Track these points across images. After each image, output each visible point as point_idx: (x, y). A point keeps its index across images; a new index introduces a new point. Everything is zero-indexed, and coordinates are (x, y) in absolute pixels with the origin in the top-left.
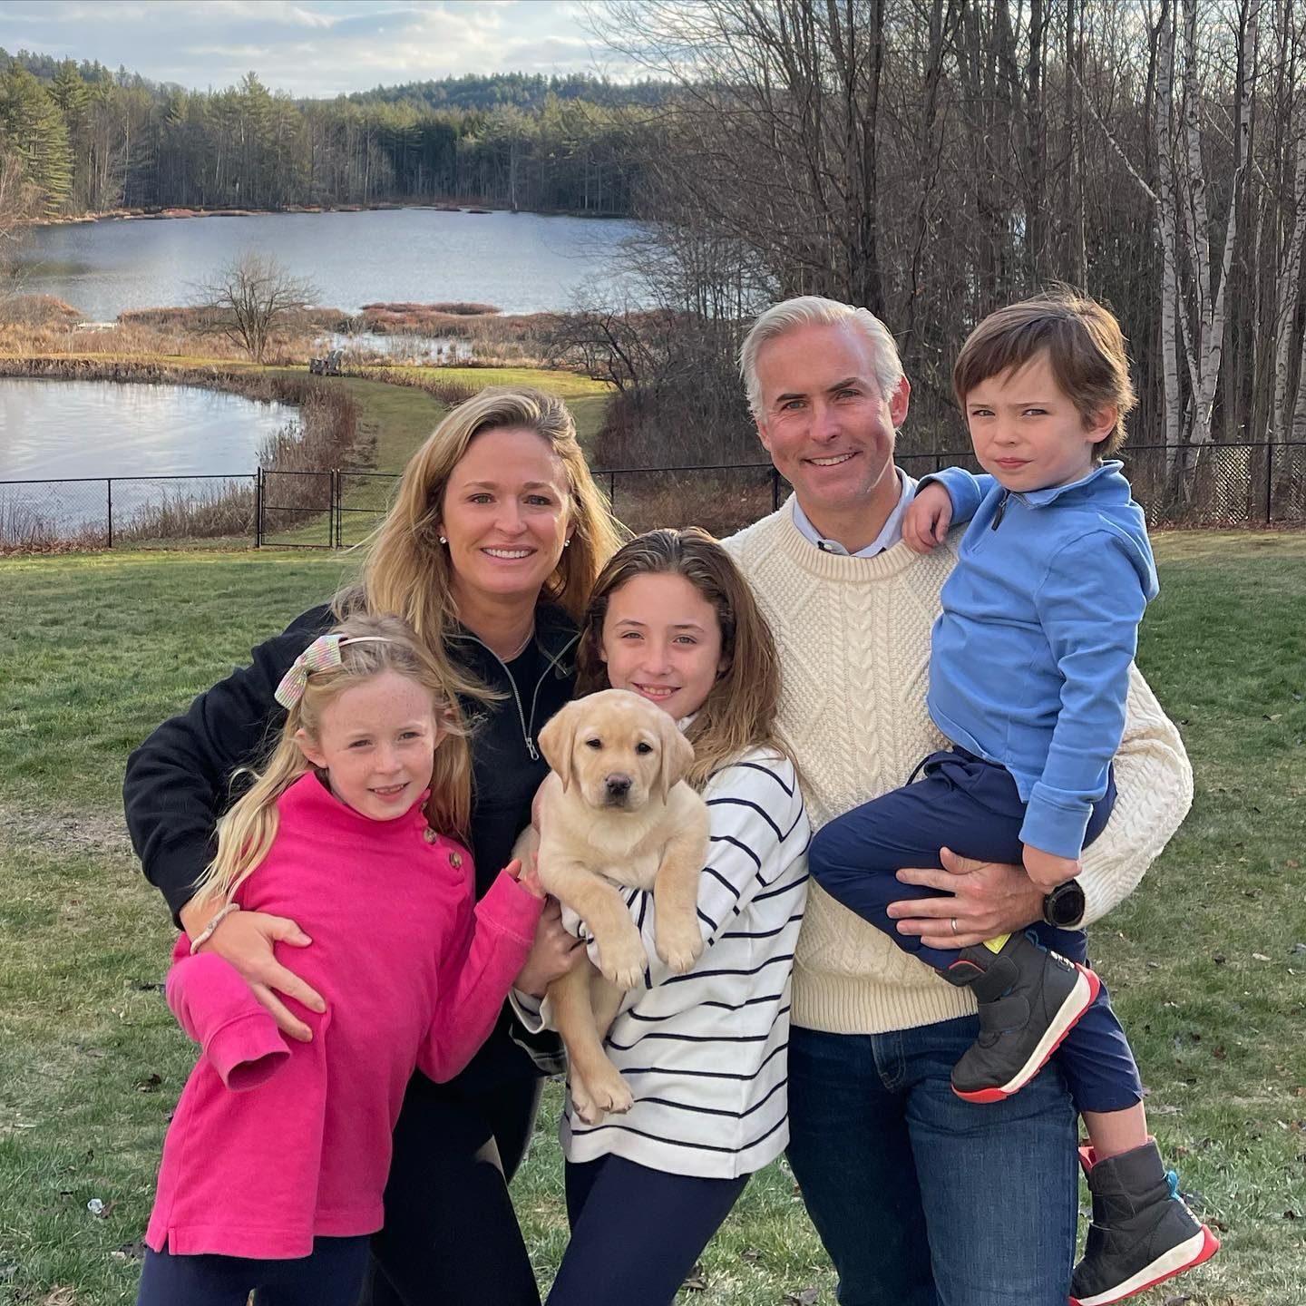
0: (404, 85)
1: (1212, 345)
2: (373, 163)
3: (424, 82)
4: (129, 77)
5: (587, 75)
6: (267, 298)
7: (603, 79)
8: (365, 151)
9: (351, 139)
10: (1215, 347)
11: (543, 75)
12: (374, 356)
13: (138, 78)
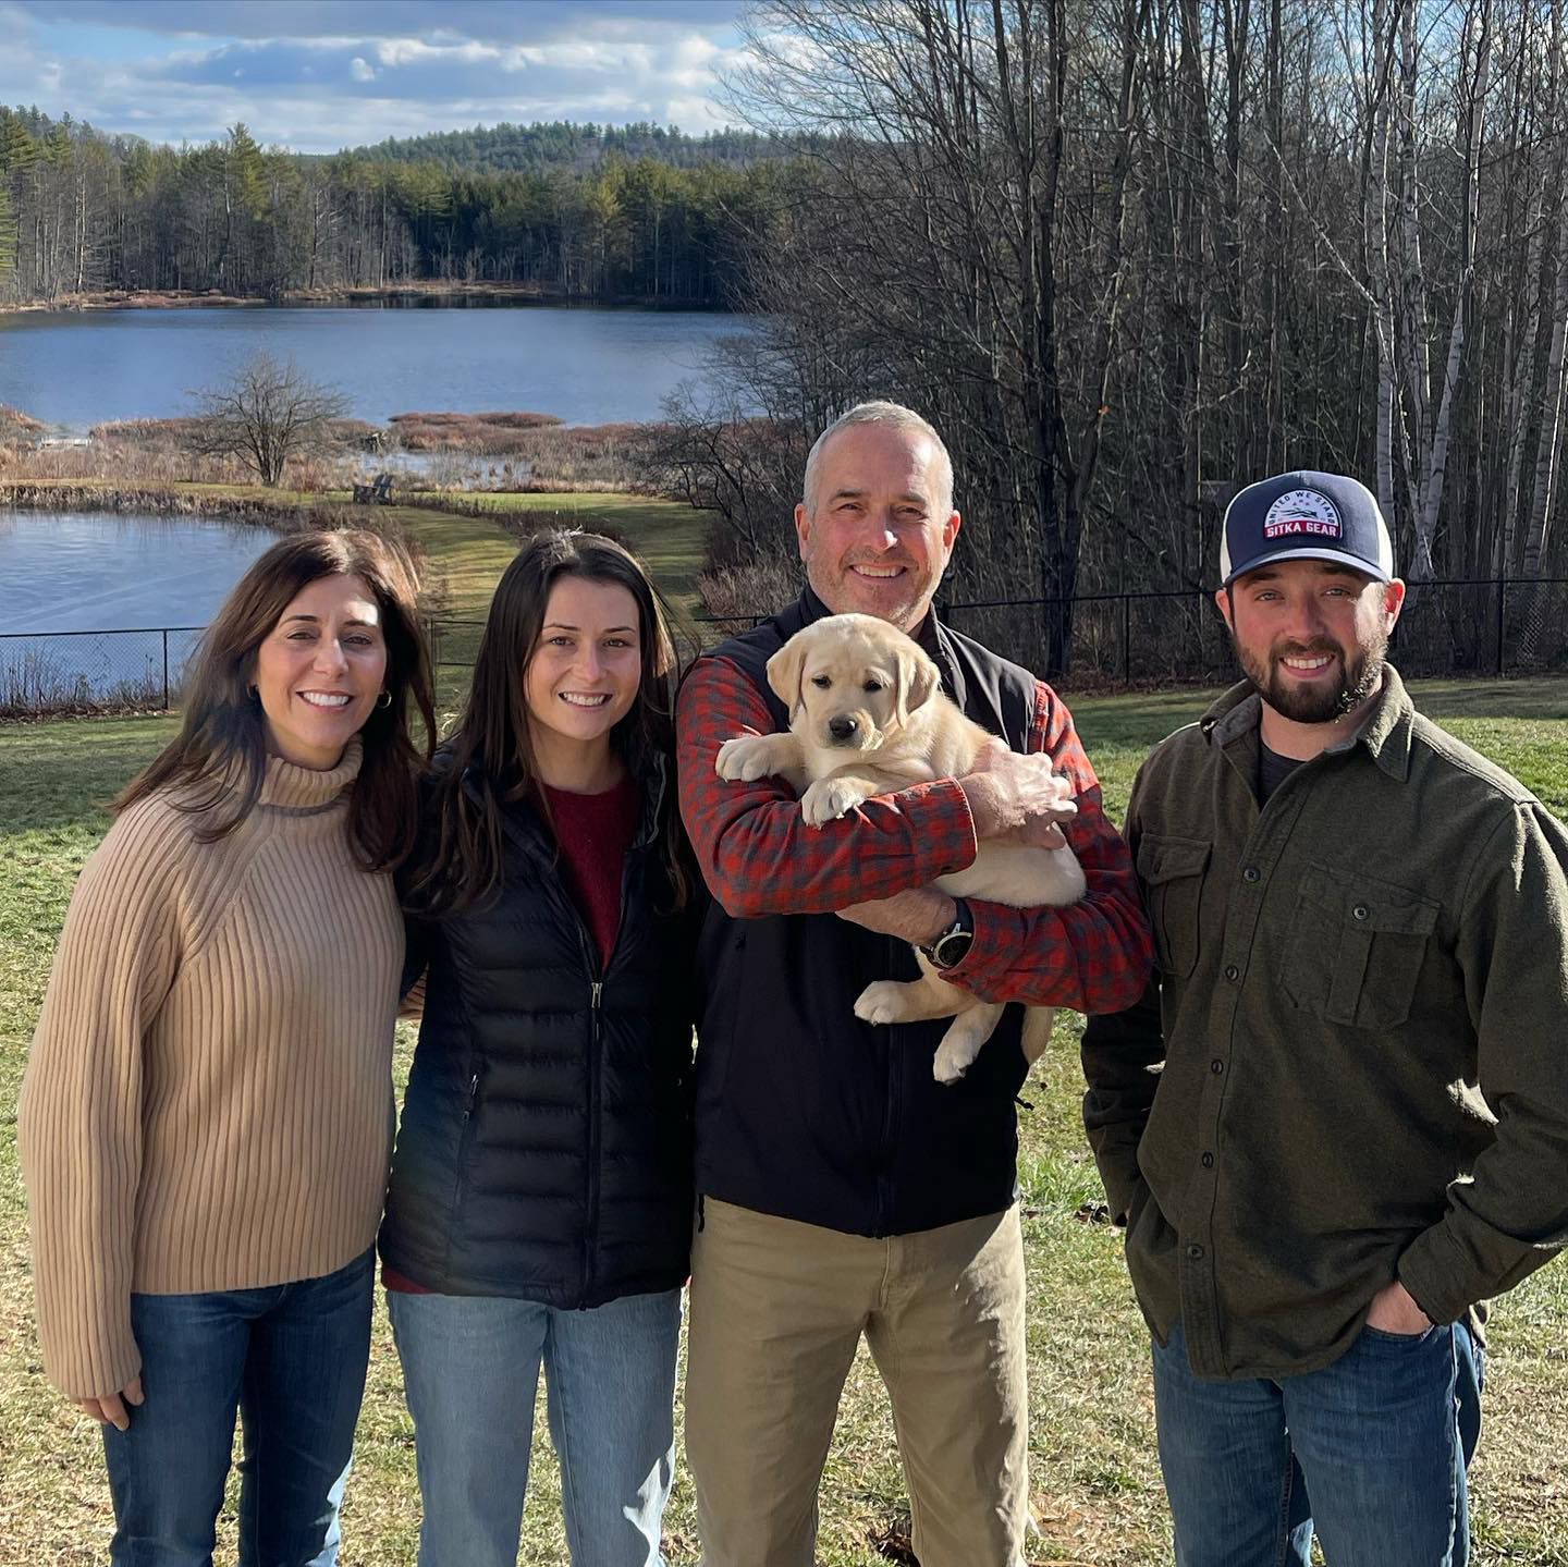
0: (422, 137)
1: (1433, 468)
2: (390, 237)
3: (446, 133)
4: (76, 126)
5: (650, 125)
6: (285, 410)
7: (671, 130)
8: (380, 222)
9: (362, 209)
10: (1438, 470)
11: (595, 125)
12: (413, 479)
13: (86, 127)
